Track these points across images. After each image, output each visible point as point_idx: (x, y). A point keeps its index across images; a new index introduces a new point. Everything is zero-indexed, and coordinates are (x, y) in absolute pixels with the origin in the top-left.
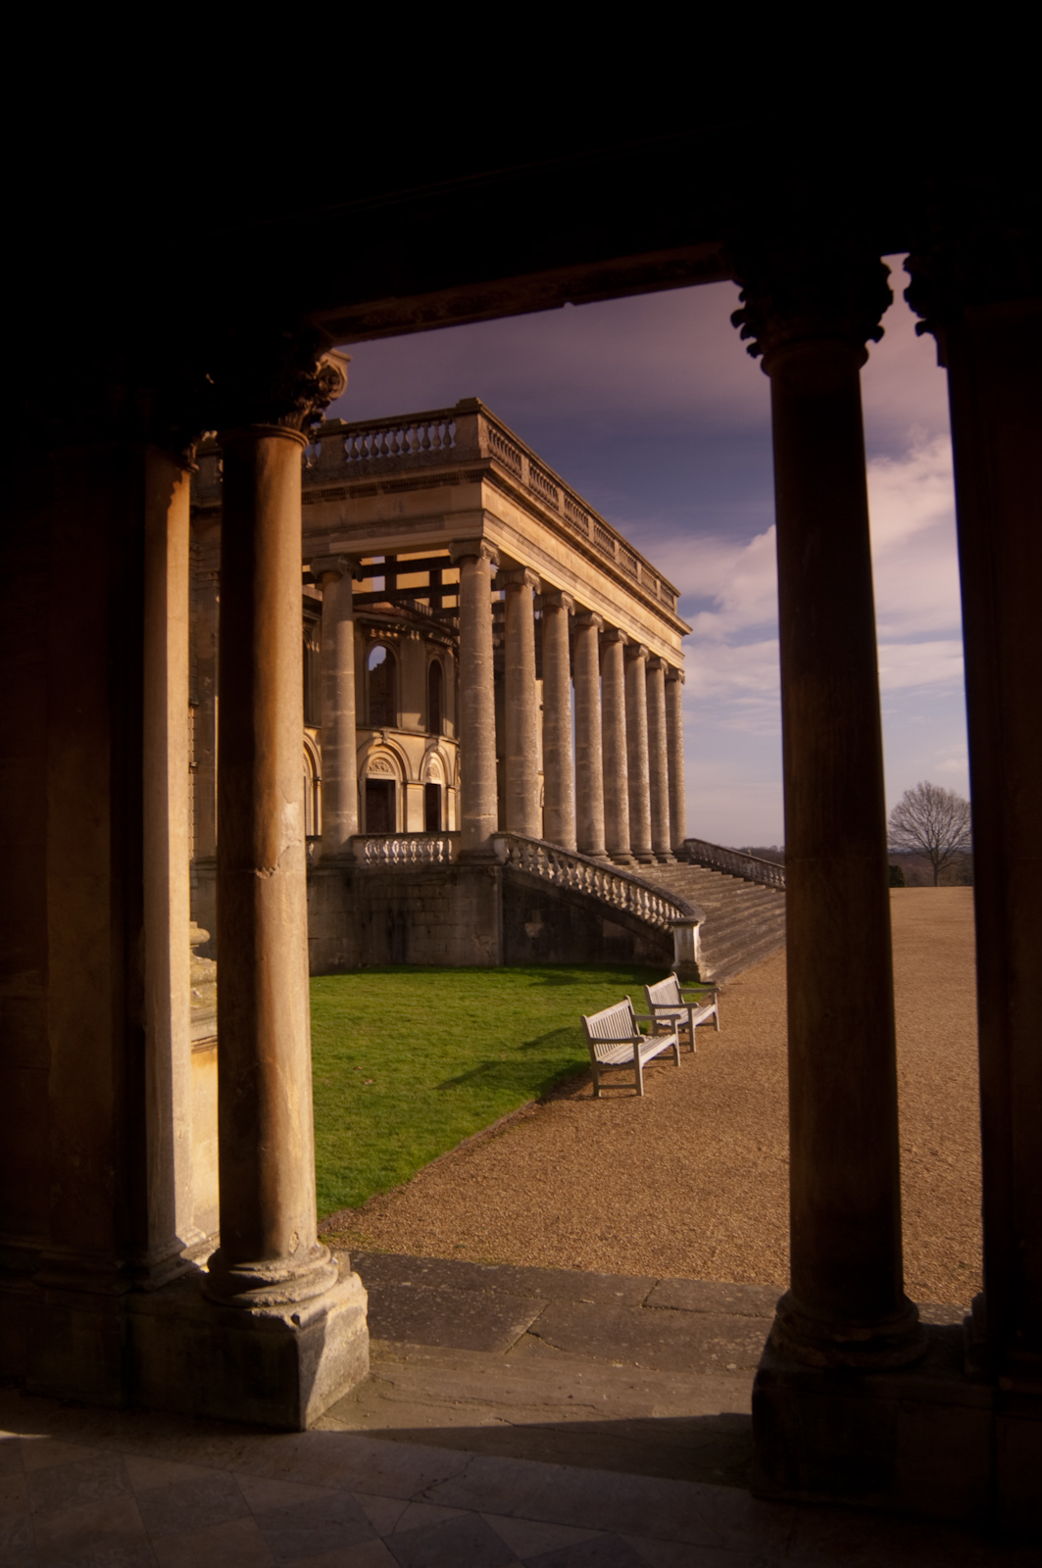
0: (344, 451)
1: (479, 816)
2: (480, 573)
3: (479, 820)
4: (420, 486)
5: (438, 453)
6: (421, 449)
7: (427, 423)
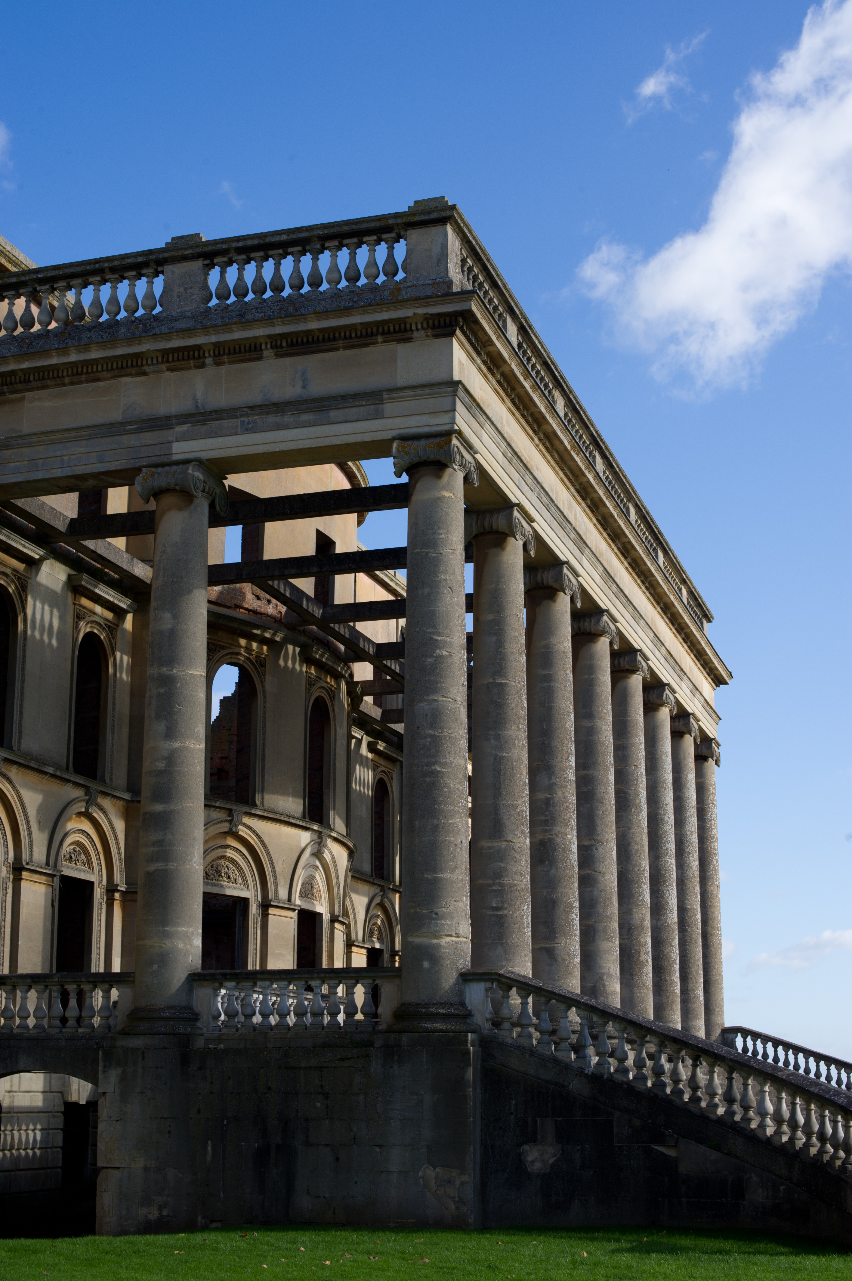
0: (206, 287)
1: (439, 937)
2: (446, 494)
3: (439, 946)
4: (341, 343)
5: (373, 288)
6: (344, 284)
7: (355, 240)
